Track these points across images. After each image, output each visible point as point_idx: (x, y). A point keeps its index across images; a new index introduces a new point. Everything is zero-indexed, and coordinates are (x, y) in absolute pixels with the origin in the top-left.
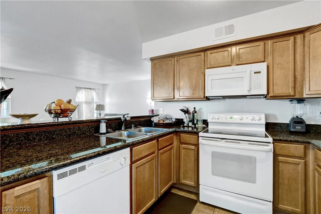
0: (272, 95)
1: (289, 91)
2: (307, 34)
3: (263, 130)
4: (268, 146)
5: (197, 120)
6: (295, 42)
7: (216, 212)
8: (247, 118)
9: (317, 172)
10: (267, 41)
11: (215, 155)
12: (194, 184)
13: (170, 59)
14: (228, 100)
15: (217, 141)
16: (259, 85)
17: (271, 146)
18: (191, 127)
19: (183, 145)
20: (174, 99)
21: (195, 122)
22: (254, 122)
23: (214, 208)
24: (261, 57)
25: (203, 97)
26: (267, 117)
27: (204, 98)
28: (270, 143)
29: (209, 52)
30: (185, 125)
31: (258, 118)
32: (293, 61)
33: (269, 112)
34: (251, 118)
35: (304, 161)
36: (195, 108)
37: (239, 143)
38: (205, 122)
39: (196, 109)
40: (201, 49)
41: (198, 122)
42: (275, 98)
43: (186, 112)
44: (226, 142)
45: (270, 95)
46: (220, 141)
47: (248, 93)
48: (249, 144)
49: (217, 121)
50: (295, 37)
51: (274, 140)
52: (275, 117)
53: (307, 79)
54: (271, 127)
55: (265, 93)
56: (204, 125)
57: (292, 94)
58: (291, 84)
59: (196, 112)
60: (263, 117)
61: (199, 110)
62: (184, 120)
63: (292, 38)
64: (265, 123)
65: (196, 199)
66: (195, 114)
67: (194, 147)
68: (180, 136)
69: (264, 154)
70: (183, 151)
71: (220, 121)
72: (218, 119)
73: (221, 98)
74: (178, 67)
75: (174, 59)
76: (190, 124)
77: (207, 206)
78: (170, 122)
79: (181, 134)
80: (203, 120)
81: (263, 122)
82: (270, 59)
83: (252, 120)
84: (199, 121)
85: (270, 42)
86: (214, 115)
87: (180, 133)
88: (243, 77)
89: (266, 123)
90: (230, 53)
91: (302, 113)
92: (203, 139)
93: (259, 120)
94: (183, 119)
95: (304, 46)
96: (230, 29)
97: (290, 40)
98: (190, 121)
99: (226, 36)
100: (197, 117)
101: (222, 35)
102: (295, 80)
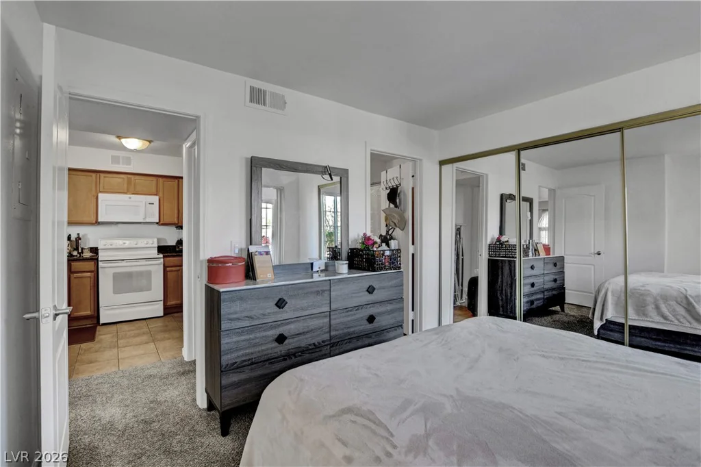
1: (174, 219)
3: (156, 251)
5: (82, 249)
6: (178, 184)
8: (142, 243)
10: (159, 179)
11: (117, 276)
12: (90, 312)
14: (120, 225)
16: (152, 215)
17: (162, 260)
21: (80, 251)
22: (148, 246)
24: (154, 190)
25: (94, 222)
26: (159, 240)
27: (96, 223)
28: (161, 258)
29: (102, 175)
31: (151, 242)
32: (177, 199)
33: (161, 236)
34: (145, 242)
36: (78, 234)
37: (137, 261)
38: (95, 250)
39: (80, 235)
40: (92, 171)
42: (163, 224)
44: (127, 262)
46: (121, 262)
47: (144, 220)
48: (146, 261)
49: (109, 247)
50: (178, 181)
52: (165, 240)
54: (161, 249)
55: (158, 221)
56: (91, 254)
57: (177, 222)
58: (176, 215)
59: (80, 239)
60: (156, 240)
61: (83, 236)
63: (176, 181)
66: (79, 241)
67: (90, 273)
69: (157, 266)
70: (74, 282)
71: (113, 246)
72: (111, 245)
80: (91, 248)
81: (156, 245)
82: (161, 194)
83: (147, 244)
84: (85, 249)
85: (161, 180)
86: (106, 241)
88: (139, 206)
89: (159, 246)
92: (103, 263)
93: (152, 244)
96: (128, 161)
98: (75, 250)
99: (124, 166)
100: (82, 244)
101: (118, 163)
102: (178, 213)
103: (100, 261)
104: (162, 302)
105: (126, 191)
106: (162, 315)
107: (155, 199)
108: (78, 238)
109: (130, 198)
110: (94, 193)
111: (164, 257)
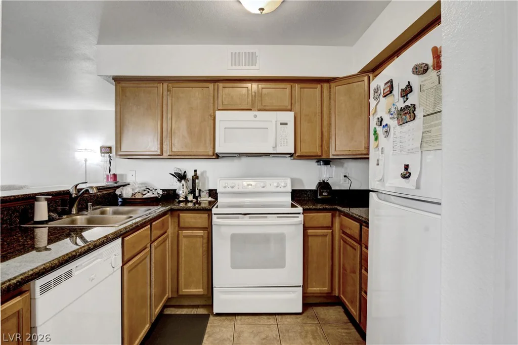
0: (299, 154)
1: (317, 149)
2: (333, 85)
3: (288, 199)
4: (298, 217)
5: (200, 191)
6: (322, 92)
7: (238, 321)
8: (271, 184)
9: (343, 240)
10: (294, 84)
11: (235, 239)
12: (202, 290)
13: (155, 85)
14: (245, 160)
15: (238, 218)
16: (285, 141)
17: (301, 217)
18: (191, 201)
19: (184, 232)
20: (162, 155)
21: (197, 194)
22: (279, 190)
23: (234, 317)
24: (287, 103)
25: (211, 153)
27: (214, 155)
28: (299, 213)
29: (221, 85)
30: (181, 199)
31: (283, 184)
32: (320, 115)
33: (296, 175)
34: (275, 184)
35: (331, 231)
36: (196, 171)
37: (266, 218)
38: (213, 193)
39: (197, 172)
40: (209, 79)
41: (201, 193)
42: (302, 157)
43: (181, 177)
44: (250, 218)
45: (297, 155)
46: (243, 218)
47: (274, 150)
48: (278, 217)
49: (230, 190)
50: (322, 86)
51: (304, 210)
52: (300, 181)
53: (333, 138)
54: (298, 196)
55: (293, 151)
56: (210, 199)
57: (320, 154)
58: (318, 142)
59: (197, 178)
60: (289, 181)
61: (202, 174)
62: (177, 192)
63: (319, 86)
64: (291, 191)
65: (207, 313)
66: (196, 180)
67: (202, 231)
68: (179, 216)
69: (293, 228)
70: (184, 242)
71: (235, 190)
72: (232, 187)
73: (236, 155)
74: (169, 102)
75: (163, 86)
76: (190, 197)
77: (225, 318)
78: (153, 196)
79: (180, 214)
80: (210, 190)
81: (289, 189)
82: (297, 106)
83: (277, 187)
84: (203, 192)
85: (297, 86)
86: (226, 181)
87: (179, 212)
88: (267, 128)
89: (293, 190)
90: (250, 92)
91: (328, 176)
92: (218, 218)
93: (285, 187)
94: (176, 190)
95: (330, 98)
96: (252, 59)
97: (317, 88)
98: (190, 193)
99: (248, 67)
100: (200, 184)
101: (240, 63)
102: (322, 138)
103: (215, 214)
104: (301, 288)
105: (249, 107)
106: (301, 311)
107: (289, 117)
108: (196, 177)
109: (255, 116)
111: (305, 211)
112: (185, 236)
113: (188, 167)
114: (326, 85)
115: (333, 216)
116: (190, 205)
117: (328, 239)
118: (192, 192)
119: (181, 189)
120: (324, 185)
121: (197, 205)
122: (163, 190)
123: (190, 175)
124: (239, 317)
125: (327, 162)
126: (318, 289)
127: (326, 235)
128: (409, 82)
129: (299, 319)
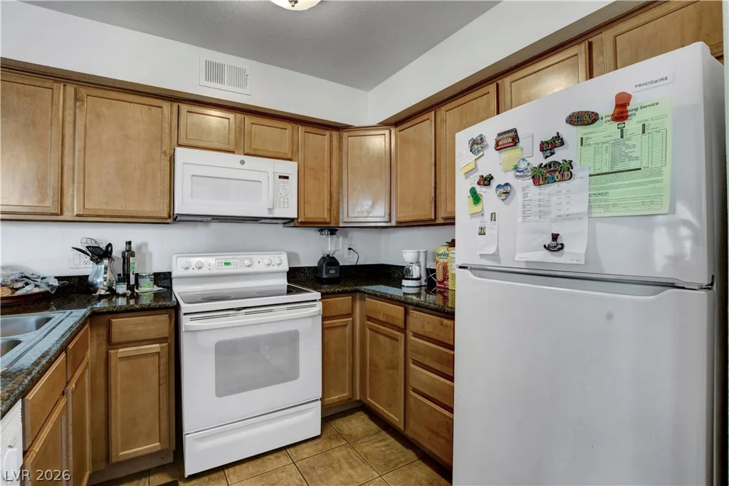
0: (303, 220)
1: (324, 214)
2: (345, 134)
3: (283, 282)
4: (315, 306)
5: (137, 276)
6: (331, 141)
7: (231, 477)
8: (261, 262)
10: (297, 126)
11: (226, 351)
12: (159, 444)
13: (49, 85)
15: (228, 315)
16: (286, 201)
17: (319, 306)
18: (124, 295)
19: (120, 350)
20: (62, 214)
21: (132, 282)
22: (271, 269)
23: (222, 473)
24: (286, 149)
25: (166, 215)
26: (291, 256)
27: (170, 217)
28: (315, 301)
29: (184, 107)
30: (103, 292)
31: (277, 261)
32: (329, 170)
33: (294, 248)
34: (267, 262)
35: (351, 319)
36: (129, 243)
37: (271, 311)
38: (164, 279)
39: (133, 245)
41: (140, 281)
42: (306, 224)
43: (100, 254)
44: (246, 314)
45: (299, 221)
46: (234, 315)
47: (269, 213)
48: (288, 309)
49: (197, 272)
50: (331, 134)
51: (322, 295)
53: (345, 200)
54: (298, 278)
55: (295, 216)
56: (156, 288)
57: (328, 220)
58: (326, 205)
59: (133, 255)
60: (284, 257)
61: (140, 247)
62: (90, 279)
63: (328, 133)
64: (288, 269)
66: (131, 258)
67: (158, 345)
68: (109, 325)
69: (310, 320)
70: (121, 369)
71: (204, 271)
72: (200, 268)
73: (210, 219)
75: (64, 89)
76: (122, 289)
77: (206, 478)
78: (36, 290)
79: (113, 320)
80: (156, 275)
81: (285, 267)
82: (300, 155)
83: (269, 265)
84: (143, 277)
85: (300, 129)
86: (188, 259)
87: (109, 316)
88: (260, 182)
89: (290, 268)
90: (232, 125)
91: (333, 249)
92: (192, 319)
93: (279, 264)
94: (88, 276)
95: (341, 150)
97: (324, 135)
98: (120, 280)
99: (230, 88)
100: (136, 266)
101: (221, 81)
102: (330, 199)
103: (185, 314)
104: (320, 402)
105: (231, 148)
106: (318, 433)
107: (290, 168)
108: (128, 253)
109: (242, 162)
110: (166, 147)
111: (324, 295)
112: (122, 359)
113: (116, 237)
114: (335, 134)
115: (354, 300)
116: (121, 302)
117: (348, 330)
118: (124, 278)
119: (99, 275)
120: (329, 261)
121: (132, 302)
122: (59, 278)
123: (117, 251)
124: (231, 470)
125: (333, 231)
126: (337, 397)
127: (346, 325)
128: (558, 133)
129: (320, 444)
